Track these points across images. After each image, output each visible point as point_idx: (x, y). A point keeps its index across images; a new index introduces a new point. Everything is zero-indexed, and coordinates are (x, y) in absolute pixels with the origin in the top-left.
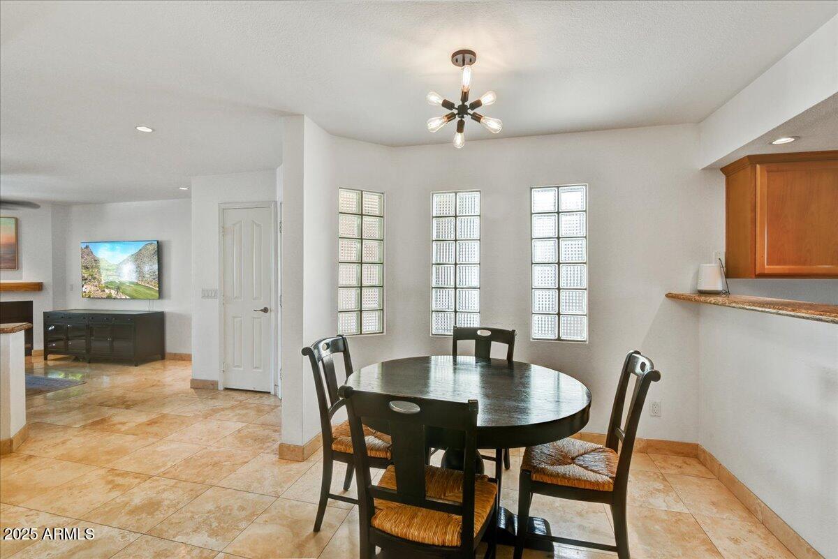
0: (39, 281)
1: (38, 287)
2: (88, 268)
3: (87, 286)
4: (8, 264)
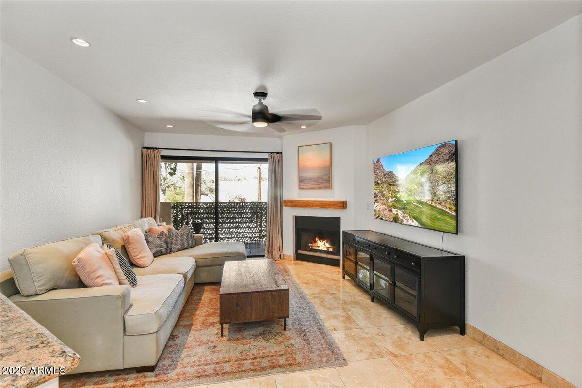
0: (342, 200)
1: (343, 205)
2: (378, 184)
3: (378, 204)
4: (325, 185)
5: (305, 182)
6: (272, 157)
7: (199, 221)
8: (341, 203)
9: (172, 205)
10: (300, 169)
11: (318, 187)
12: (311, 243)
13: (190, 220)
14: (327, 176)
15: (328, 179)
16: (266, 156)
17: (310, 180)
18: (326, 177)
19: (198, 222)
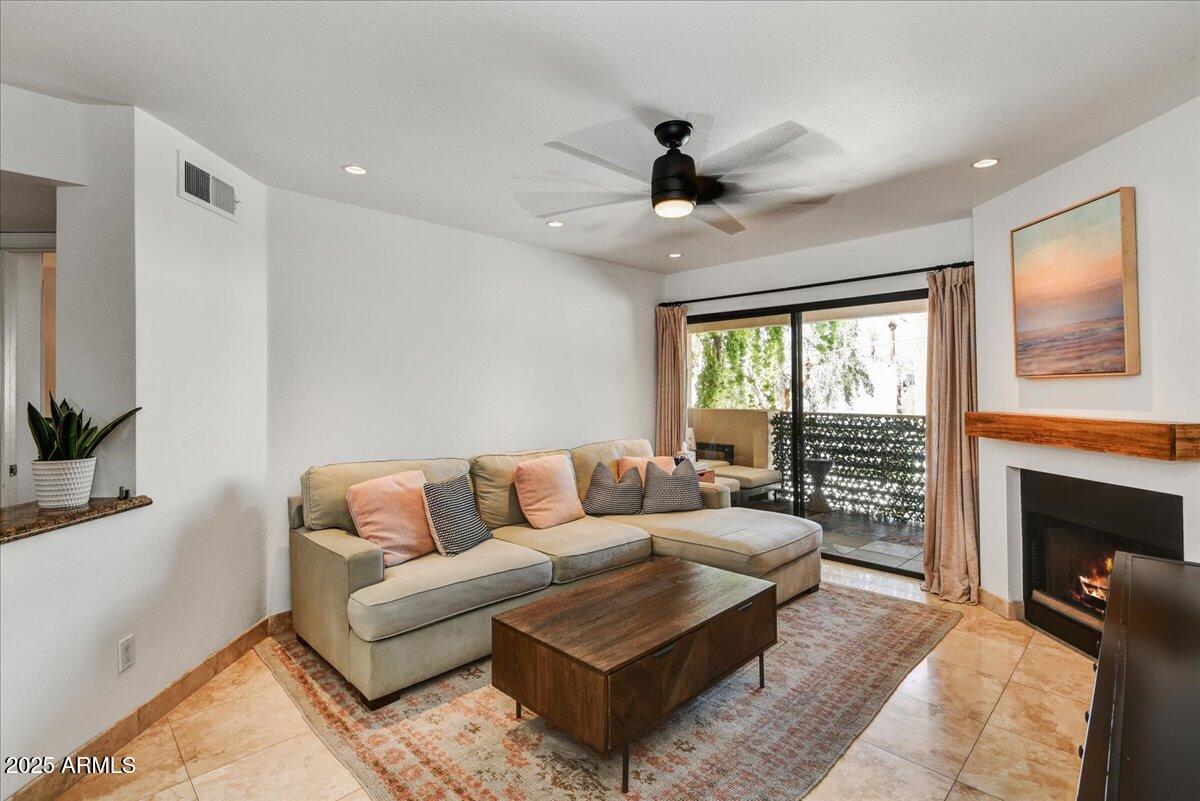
1: (1170, 442)
4: (1107, 358)
5: (1037, 352)
6: (939, 279)
7: (828, 456)
8: (1159, 435)
9: (771, 416)
10: (1019, 309)
11: (1081, 369)
12: (1089, 575)
13: (808, 451)
14: (1114, 324)
15: (1115, 335)
16: (921, 282)
17: (1053, 342)
18: (1107, 329)
19: (825, 458)
